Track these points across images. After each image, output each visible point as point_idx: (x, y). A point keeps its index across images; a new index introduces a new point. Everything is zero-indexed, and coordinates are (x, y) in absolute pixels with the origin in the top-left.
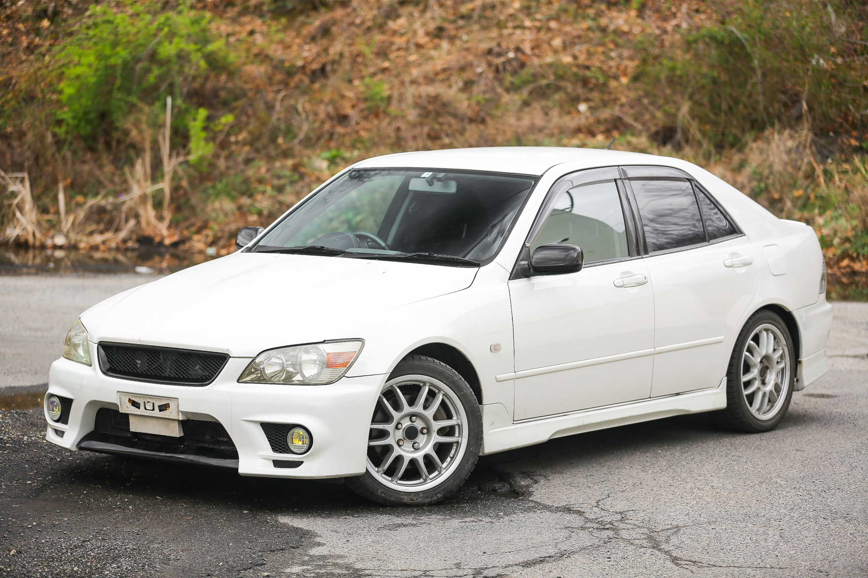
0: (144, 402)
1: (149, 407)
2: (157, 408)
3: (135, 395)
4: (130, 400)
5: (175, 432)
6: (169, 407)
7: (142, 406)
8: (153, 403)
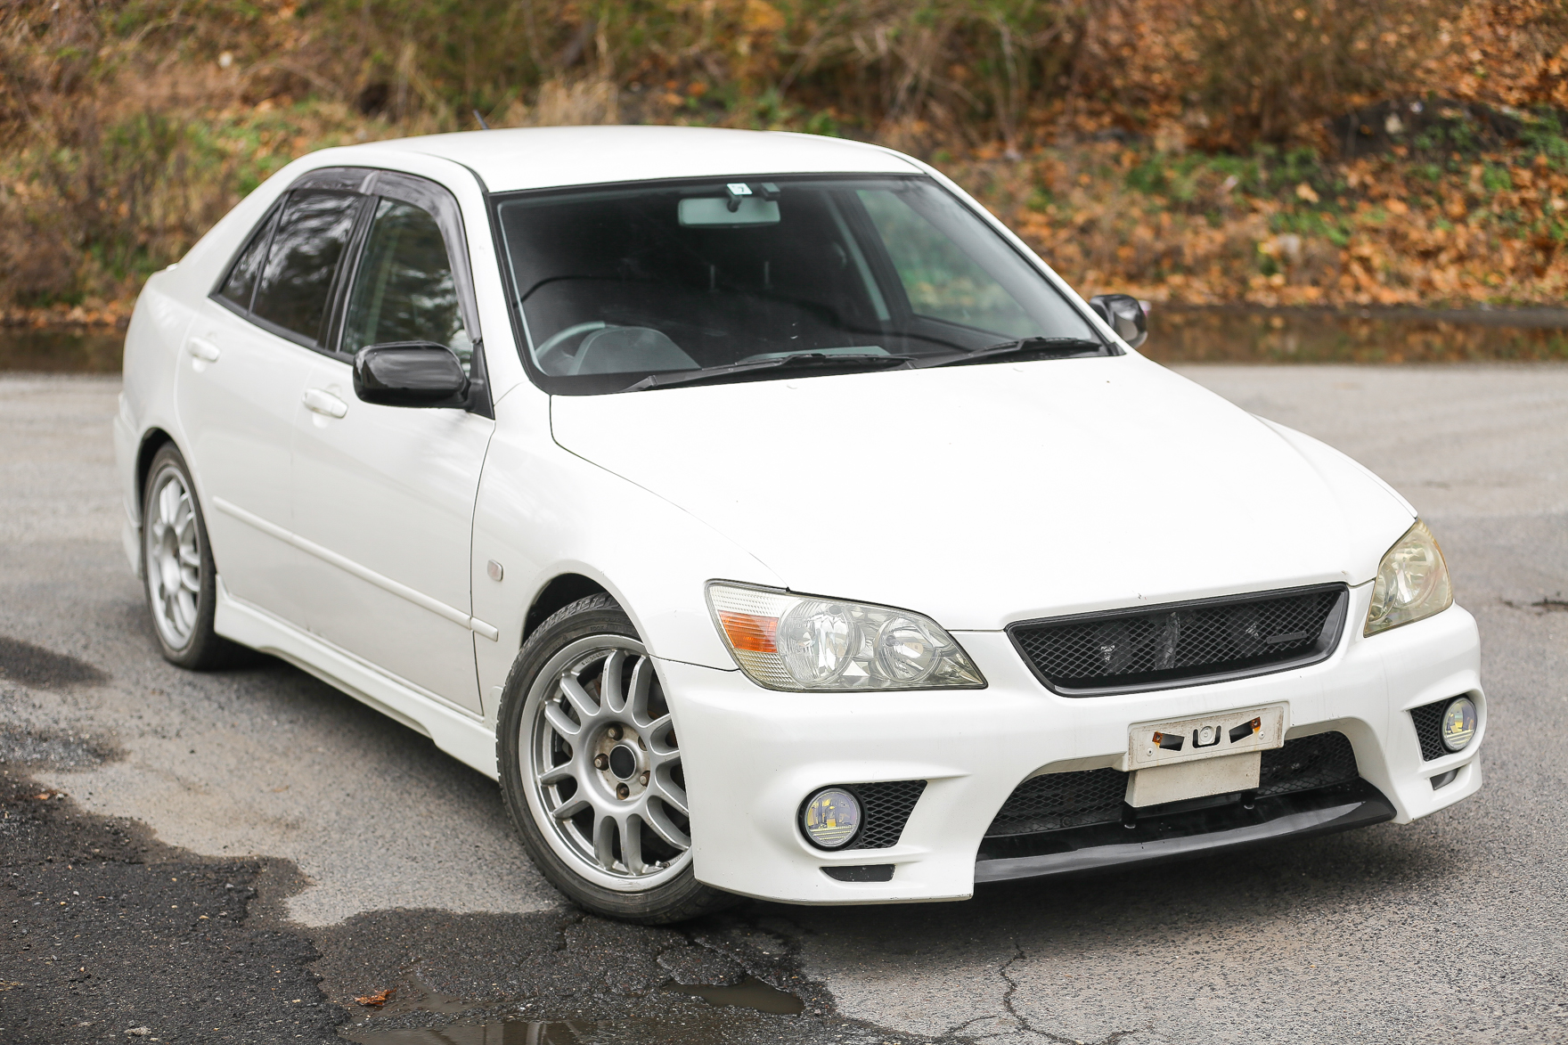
0: (1196, 732)
1: (1206, 737)
2: (1225, 737)
3: (1173, 721)
4: (1157, 737)
5: (1248, 777)
6: (1259, 725)
7: (1188, 743)
8: (1219, 728)
